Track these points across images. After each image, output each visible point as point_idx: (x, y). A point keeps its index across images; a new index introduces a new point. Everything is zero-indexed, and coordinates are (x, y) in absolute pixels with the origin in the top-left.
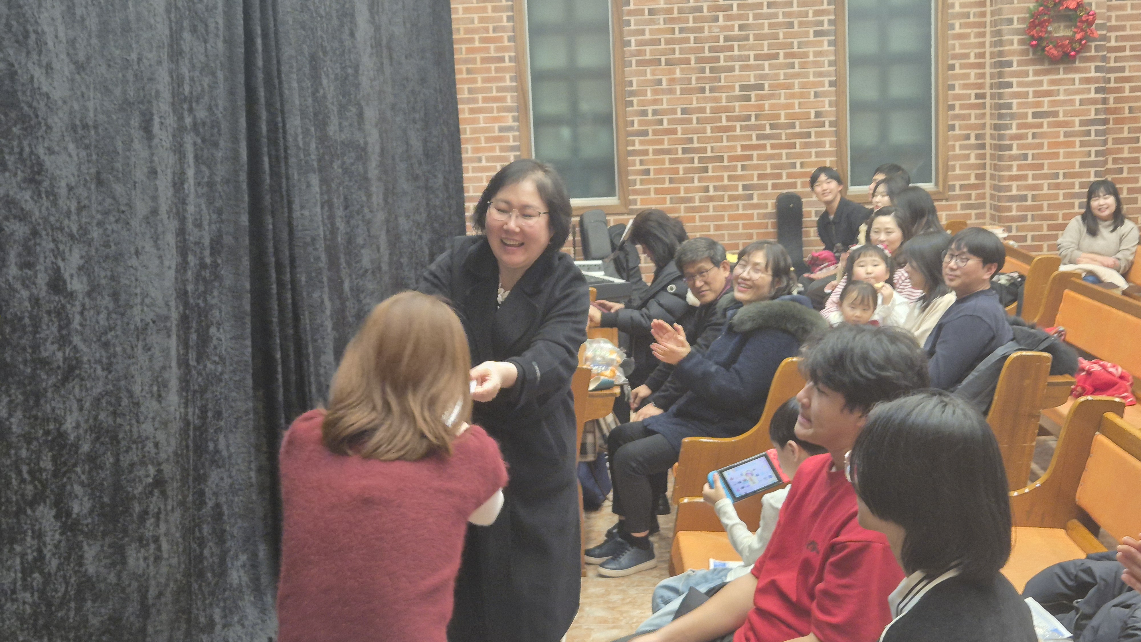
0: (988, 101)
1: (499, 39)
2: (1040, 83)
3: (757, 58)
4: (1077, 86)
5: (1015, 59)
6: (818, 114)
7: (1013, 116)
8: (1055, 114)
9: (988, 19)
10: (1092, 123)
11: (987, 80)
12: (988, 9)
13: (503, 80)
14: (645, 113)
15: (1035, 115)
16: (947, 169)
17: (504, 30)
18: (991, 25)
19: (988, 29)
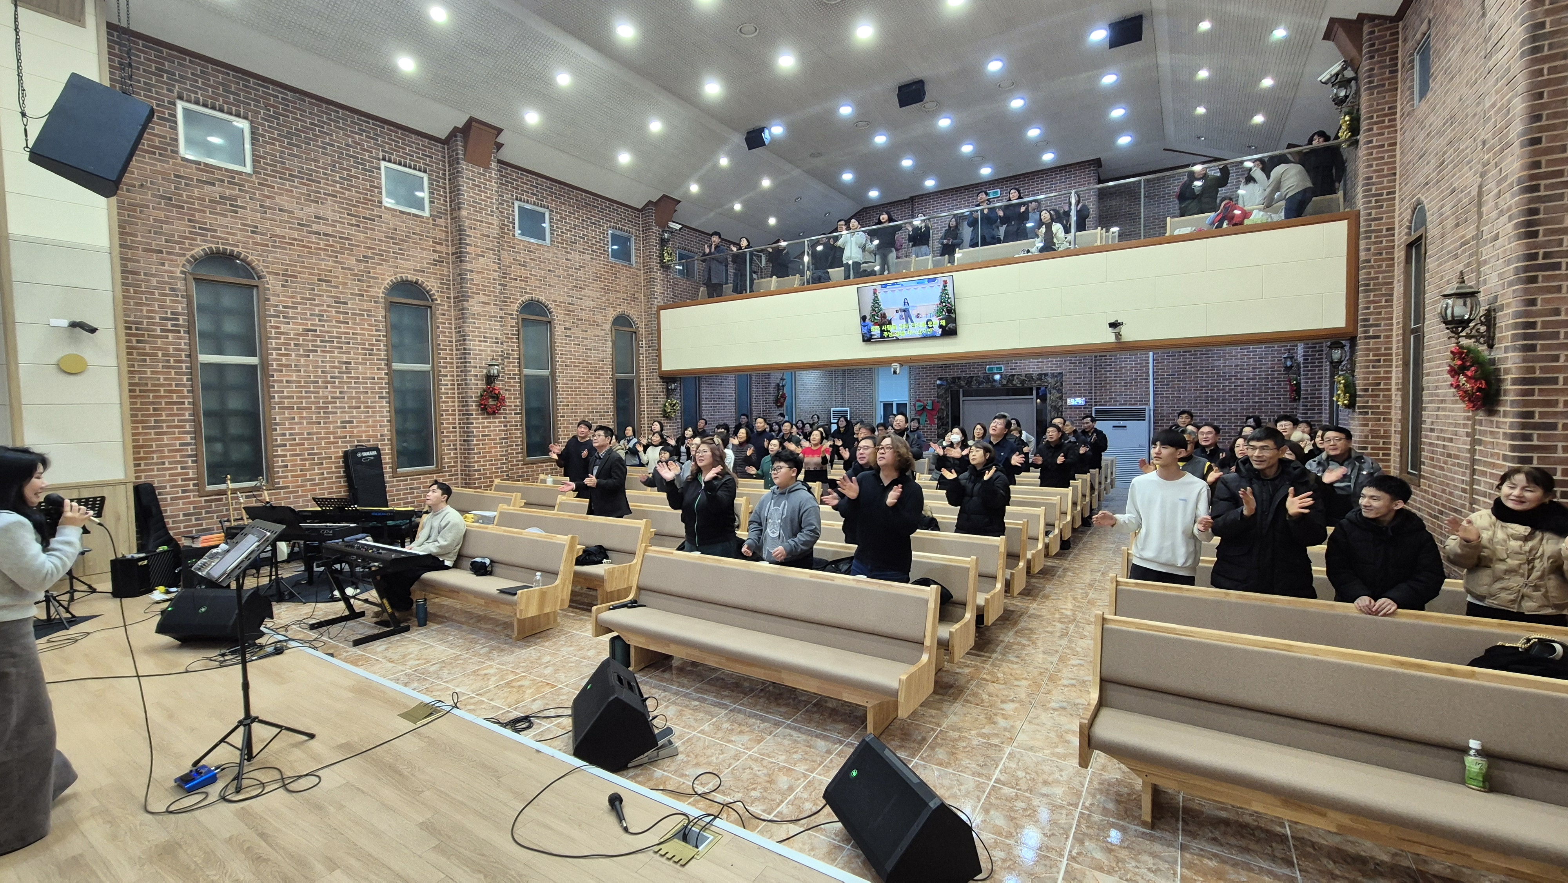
0: (458, 430)
1: (181, 391)
2: (484, 423)
3: (349, 408)
4: (497, 424)
5: (474, 413)
6: (382, 435)
7: (474, 436)
8: (490, 435)
9: (456, 395)
10: (503, 439)
11: (457, 421)
12: (456, 391)
13: (183, 415)
14: (284, 435)
15: (483, 436)
16: (442, 459)
17: (184, 385)
18: (458, 397)
19: (456, 400)
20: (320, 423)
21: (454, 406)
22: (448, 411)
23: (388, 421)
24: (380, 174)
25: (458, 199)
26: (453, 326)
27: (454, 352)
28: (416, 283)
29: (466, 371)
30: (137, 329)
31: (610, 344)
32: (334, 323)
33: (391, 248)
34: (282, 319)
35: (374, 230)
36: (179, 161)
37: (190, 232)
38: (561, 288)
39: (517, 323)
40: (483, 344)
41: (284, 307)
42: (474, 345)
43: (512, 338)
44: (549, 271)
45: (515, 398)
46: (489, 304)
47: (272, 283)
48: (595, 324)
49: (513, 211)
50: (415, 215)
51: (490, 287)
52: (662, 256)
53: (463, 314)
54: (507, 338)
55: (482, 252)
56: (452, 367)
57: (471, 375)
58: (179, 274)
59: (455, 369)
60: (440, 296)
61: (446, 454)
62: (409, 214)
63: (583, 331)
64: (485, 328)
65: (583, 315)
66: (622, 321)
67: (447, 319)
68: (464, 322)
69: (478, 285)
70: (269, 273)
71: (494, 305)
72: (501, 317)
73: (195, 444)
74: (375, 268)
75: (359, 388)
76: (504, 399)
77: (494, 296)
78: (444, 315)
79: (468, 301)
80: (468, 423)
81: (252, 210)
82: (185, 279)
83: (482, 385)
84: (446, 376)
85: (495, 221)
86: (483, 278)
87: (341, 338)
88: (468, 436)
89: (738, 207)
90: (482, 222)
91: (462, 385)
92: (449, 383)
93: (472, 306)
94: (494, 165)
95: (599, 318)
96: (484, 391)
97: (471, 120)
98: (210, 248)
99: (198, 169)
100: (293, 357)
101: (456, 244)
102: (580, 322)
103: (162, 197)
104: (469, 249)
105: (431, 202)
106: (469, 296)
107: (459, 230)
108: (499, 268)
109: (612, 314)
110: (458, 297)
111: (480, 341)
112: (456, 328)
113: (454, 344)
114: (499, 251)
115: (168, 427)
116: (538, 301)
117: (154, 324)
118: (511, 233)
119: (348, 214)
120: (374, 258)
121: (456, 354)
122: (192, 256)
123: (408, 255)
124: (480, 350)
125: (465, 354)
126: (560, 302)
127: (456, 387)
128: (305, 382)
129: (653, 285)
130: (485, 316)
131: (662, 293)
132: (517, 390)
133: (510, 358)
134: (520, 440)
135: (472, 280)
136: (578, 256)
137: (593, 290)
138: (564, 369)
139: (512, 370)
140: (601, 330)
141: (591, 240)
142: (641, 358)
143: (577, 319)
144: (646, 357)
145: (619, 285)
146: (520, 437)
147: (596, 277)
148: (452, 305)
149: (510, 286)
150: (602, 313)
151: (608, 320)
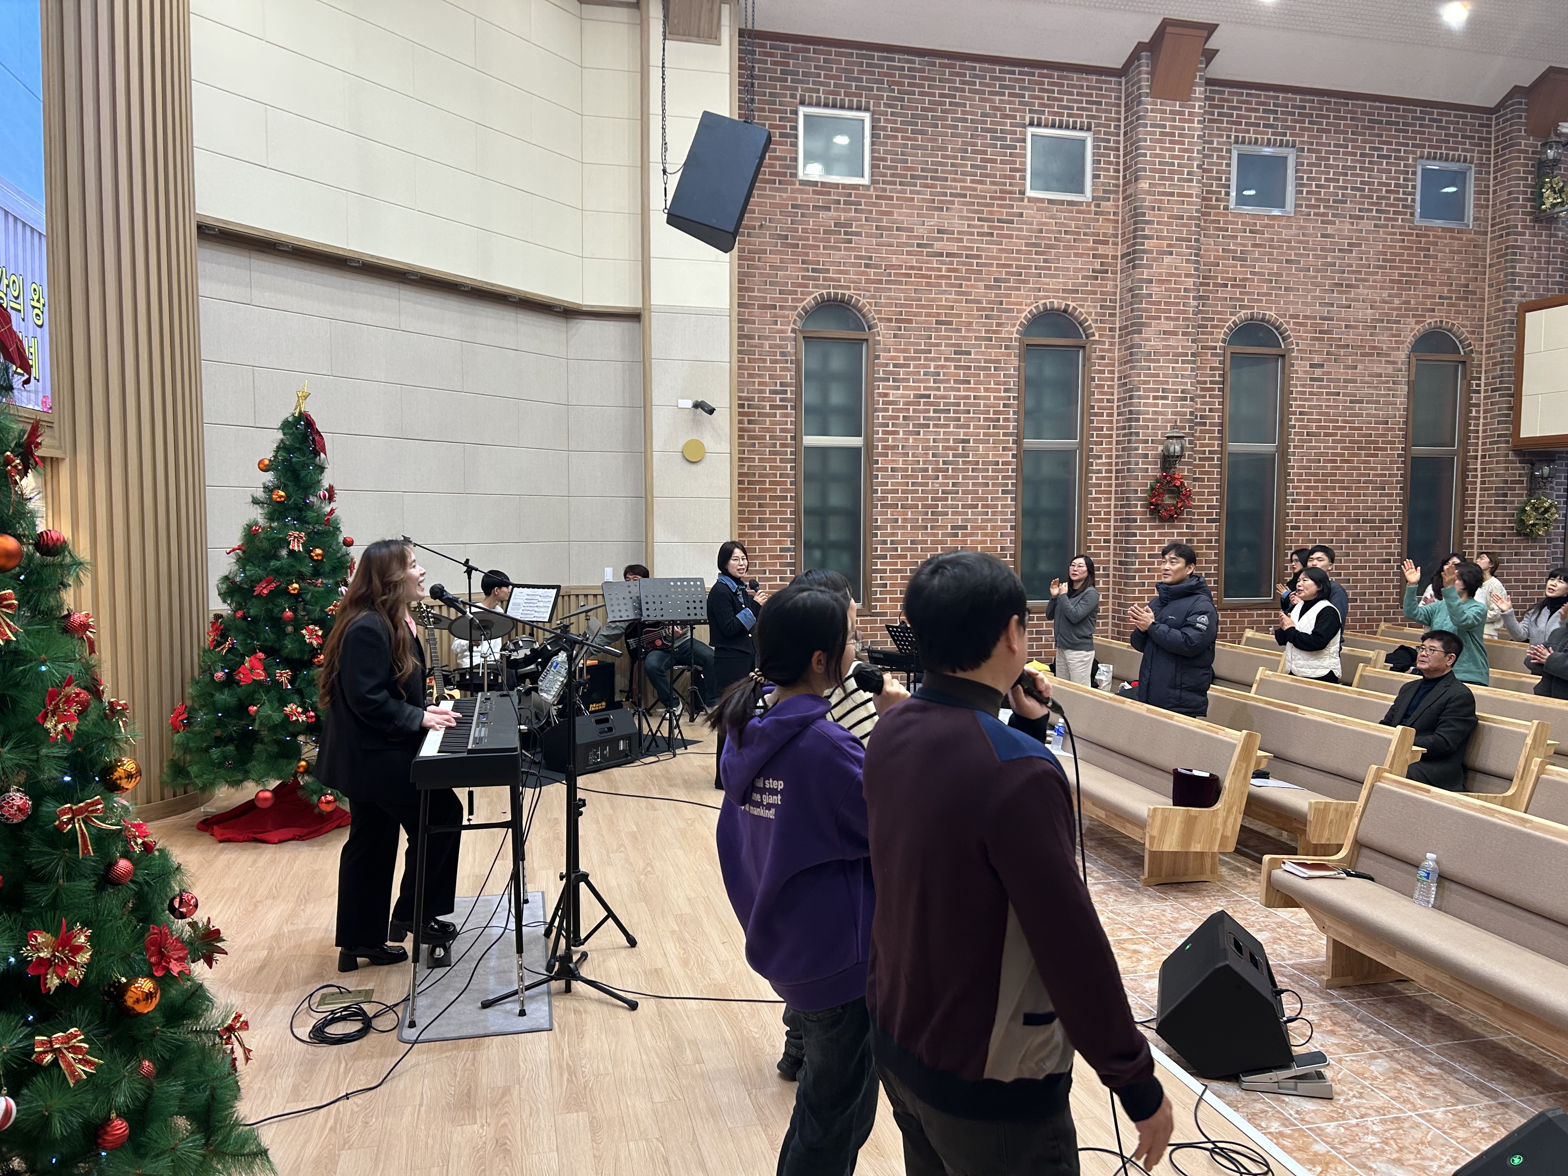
0: (1112, 544)
1: (785, 483)
2: (1154, 534)
3: (963, 506)
5: (1139, 517)
6: (1002, 549)
7: (1137, 556)
9: (1113, 489)
11: (1113, 531)
12: (1114, 482)
13: (785, 513)
14: (885, 542)
17: (788, 476)
18: (1116, 492)
19: (1113, 496)
20: (926, 528)
21: (1109, 506)
22: (1099, 513)
23: (1012, 528)
24: (1024, 148)
25: (1136, 164)
26: (1116, 375)
27: (1115, 417)
28: (1065, 311)
29: (1131, 449)
30: (749, 406)
31: (1403, 389)
33: (1033, 260)
34: (891, 383)
35: (1010, 237)
36: (797, 186)
37: (803, 277)
38: (1309, 291)
39: (1223, 362)
40: (1161, 402)
41: (895, 365)
42: (1145, 405)
43: (1213, 389)
44: (1287, 261)
45: (1210, 494)
46: (1175, 334)
47: (883, 333)
48: (1376, 351)
49: (1228, 165)
50: (1071, 203)
51: (1178, 304)
52: (1538, 198)
53: (1131, 354)
54: (1202, 389)
55: (1169, 246)
56: (1110, 443)
57: (1137, 456)
58: (789, 334)
59: (1114, 446)
60: (1100, 328)
62: (1062, 202)
63: (1347, 367)
64: (1165, 376)
65: (1350, 337)
66: (1435, 341)
67: (1107, 365)
68: (1132, 368)
69: (1160, 304)
70: (880, 319)
71: (1184, 334)
72: (1193, 355)
73: (795, 550)
74: (1010, 296)
75: (977, 478)
76: (1188, 496)
77: (1184, 319)
78: (1103, 358)
79: (1140, 332)
80: (1128, 535)
81: (868, 235)
82: (795, 340)
83: (1154, 471)
84: (1100, 457)
85: (1194, 188)
86: (1168, 289)
87: (958, 405)
88: (1126, 556)
90: (1172, 194)
91: (1123, 471)
92: (1104, 468)
93: (1149, 340)
94: (1199, 91)
95: (1383, 340)
96: (1158, 480)
97: (1166, 23)
98: (821, 295)
99: (815, 192)
100: (901, 435)
101: (1128, 240)
102: (1343, 350)
103: (780, 237)
104: (1148, 244)
105: (1096, 177)
106: (1143, 324)
107: (1133, 216)
108: (1196, 269)
109: (1411, 330)
110: (1126, 327)
111: (1155, 398)
112: (1120, 379)
113: (1115, 405)
114: (1197, 240)
115: (771, 527)
116: (1263, 320)
117: (763, 399)
118: (1222, 204)
119: (979, 219)
120: (1007, 281)
121: (1118, 421)
122: (804, 308)
123: (1056, 269)
124: (1155, 413)
125: (1130, 420)
126: (1306, 317)
127: (1114, 475)
128: (913, 470)
129: (1512, 261)
130: (1168, 354)
131: (1534, 276)
132: (1214, 480)
133: (1205, 424)
134: (1213, 566)
135: (1150, 295)
136: (1347, 226)
137: (1375, 288)
138: (1305, 441)
139: (1208, 445)
140: (1387, 362)
141: (1377, 191)
142: (1474, 414)
143: (1338, 346)
144: (1485, 411)
145: (1433, 270)
146: (1214, 562)
147: (1384, 260)
148: (1117, 340)
149: (1215, 299)
150: (1391, 329)
151: (1403, 342)
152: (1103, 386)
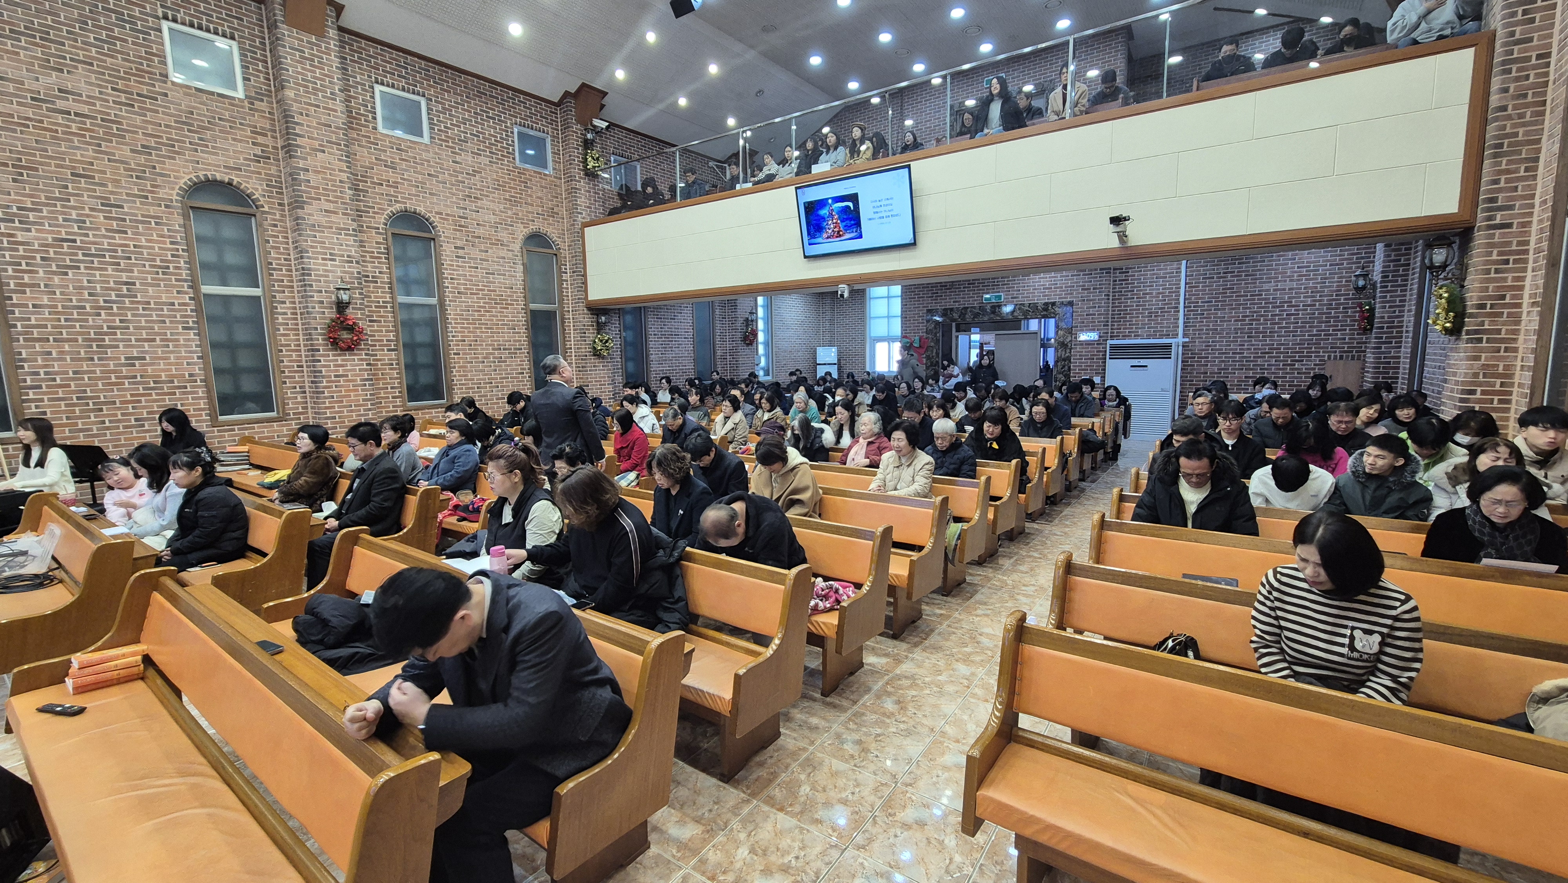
0: (306, 369)
2: (337, 360)
3: (137, 341)
4: (356, 362)
5: (321, 348)
6: (191, 375)
7: (323, 377)
8: (347, 376)
9: (300, 327)
10: (367, 380)
11: (304, 358)
12: (300, 322)
14: (36, 374)
15: (336, 376)
16: (284, 404)
18: (303, 329)
19: (301, 332)
20: (92, 360)
21: (298, 340)
22: (289, 345)
23: (200, 358)
24: (162, 37)
25: (284, 76)
26: (290, 241)
28: (232, 183)
29: (307, 296)
31: (520, 268)
32: (104, 232)
33: (185, 136)
34: (17, 224)
35: (156, 112)
38: (448, 197)
39: (386, 239)
40: (329, 262)
41: (19, 208)
42: (316, 264)
43: (380, 258)
44: (429, 175)
45: (387, 331)
46: (335, 213)
48: (501, 243)
49: (372, 97)
50: (222, 95)
51: (335, 191)
52: (585, 162)
53: (300, 225)
54: (371, 257)
55: (320, 145)
56: (293, 292)
57: (315, 302)
59: (295, 294)
60: (268, 203)
61: (289, 398)
62: (212, 93)
63: (481, 251)
64: (331, 243)
65: (481, 231)
66: (537, 240)
67: (280, 232)
69: (318, 188)
71: (344, 214)
72: (354, 230)
74: (163, 162)
75: (151, 315)
76: (362, 332)
77: (343, 203)
78: (276, 226)
79: (303, 208)
80: (314, 361)
83: (331, 314)
84: (284, 303)
85: (339, 106)
86: (323, 179)
88: (315, 377)
89: (683, 102)
90: (318, 106)
91: (306, 313)
92: (289, 312)
93: (309, 215)
94: (332, 33)
95: (503, 235)
96: (332, 320)
101: (284, 135)
102: (477, 240)
104: (301, 141)
105: (246, 79)
106: (304, 202)
107: (285, 117)
108: (348, 167)
109: (522, 232)
110: (292, 203)
111: (323, 259)
112: (293, 243)
113: (291, 263)
114: (347, 146)
116: (415, 213)
118: (371, 125)
119: (112, 89)
120: (158, 149)
121: (296, 276)
123: (213, 147)
124: (326, 271)
125: (305, 275)
126: (447, 215)
127: (299, 317)
128: (64, 307)
129: (575, 197)
130: (331, 228)
131: (588, 207)
132: (390, 322)
133: (376, 282)
134: (396, 381)
135: (309, 181)
136: (470, 159)
137: (494, 202)
138: (457, 297)
139: (382, 297)
140: (508, 250)
141: (488, 139)
142: (565, 286)
143: (473, 237)
144: (571, 285)
145: (531, 196)
146: (397, 378)
147: (498, 185)
148: (287, 213)
149: (373, 193)
150: (508, 229)
151: (517, 239)
152: (279, 248)
